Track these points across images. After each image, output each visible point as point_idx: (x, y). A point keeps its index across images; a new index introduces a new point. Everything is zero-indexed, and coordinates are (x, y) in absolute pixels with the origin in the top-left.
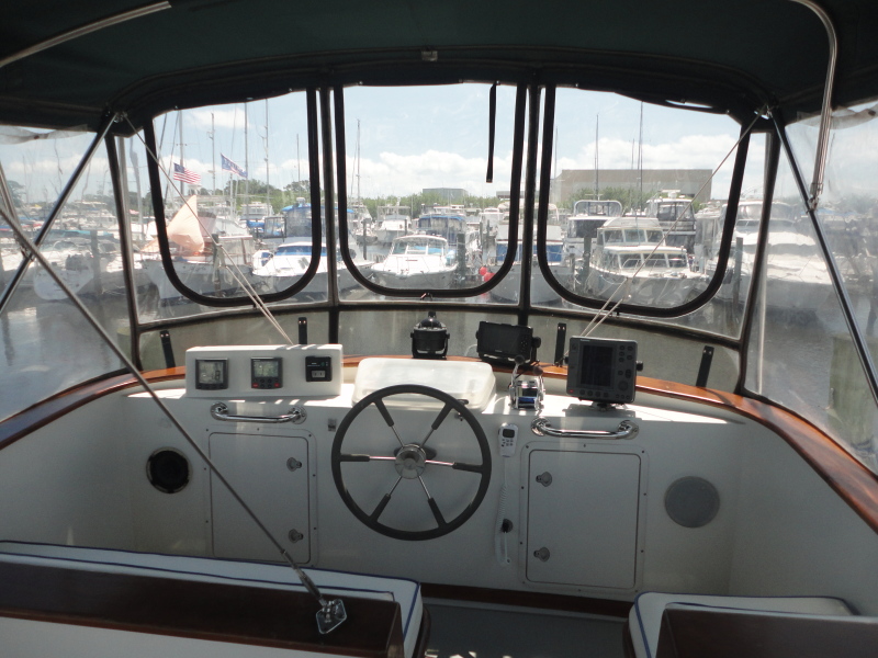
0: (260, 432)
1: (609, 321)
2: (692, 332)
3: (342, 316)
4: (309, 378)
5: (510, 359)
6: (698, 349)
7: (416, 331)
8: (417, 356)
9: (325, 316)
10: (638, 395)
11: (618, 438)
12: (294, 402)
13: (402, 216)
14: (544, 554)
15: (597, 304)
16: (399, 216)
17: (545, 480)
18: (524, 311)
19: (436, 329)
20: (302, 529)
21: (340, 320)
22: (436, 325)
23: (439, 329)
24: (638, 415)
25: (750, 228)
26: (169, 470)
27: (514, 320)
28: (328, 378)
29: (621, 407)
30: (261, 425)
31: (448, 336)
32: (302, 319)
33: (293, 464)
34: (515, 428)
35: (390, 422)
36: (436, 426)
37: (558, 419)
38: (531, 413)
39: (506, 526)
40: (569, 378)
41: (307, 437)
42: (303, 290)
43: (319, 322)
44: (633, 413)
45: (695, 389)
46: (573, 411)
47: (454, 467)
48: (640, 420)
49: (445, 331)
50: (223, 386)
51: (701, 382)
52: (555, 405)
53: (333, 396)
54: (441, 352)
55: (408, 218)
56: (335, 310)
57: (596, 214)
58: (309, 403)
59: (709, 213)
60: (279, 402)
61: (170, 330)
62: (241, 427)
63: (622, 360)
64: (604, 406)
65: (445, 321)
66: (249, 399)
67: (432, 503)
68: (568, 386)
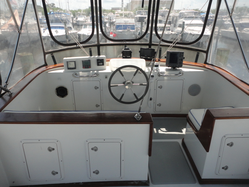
0: (87, 80)
1: (174, 47)
2: (194, 49)
3: (101, 47)
4: (98, 65)
5: (149, 58)
6: (196, 53)
7: (123, 51)
8: (123, 58)
9: (96, 48)
10: (183, 65)
11: (179, 76)
12: (95, 72)
13: (84, 16)
14: (160, 105)
15: (171, 42)
16: (83, 16)
17: (161, 87)
18: (150, 45)
19: (128, 50)
20: (99, 104)
21: (100, 49)
22: (128, 49)
23: (129, 50)
24: (183, 70)
25: (188, 19)
26: (62, 92)
27: (148, 47)
28: (103, 65)
29: (178, 68)
30: (87, 78)
31: (132, 52)
32: (90, 49)
33: (96, 88)
34: (154, 75)
35: (123, 76)
36: (134, 75)
37: (164, 72)
38: (157, 71)
39: (151, 99)
40: (166, 62)
41: (100, 80)
42: (90, 41)
43: (94, 50)
44: (181, 70)
45: (194, 63)
46: (167, 70)
47: (140, 85)
48: (184, 71)
49: (131, 51)
50: (75, 68)
51: (196, 61)
52: (163, 69)
53: (105, 69)
54: (130, 57)
55: (85, 16)
56: (99, 46)
57: (142, 15)
58: (100, 72)
59: (174, 14)
60: (91, 72)
61: (54, 53)
62: (81, 79)
63: (180, 56)
64: (174, 68)
65: (131, 48)
66: (83, 71)
67: (134, 94)
68: (166, 64)
